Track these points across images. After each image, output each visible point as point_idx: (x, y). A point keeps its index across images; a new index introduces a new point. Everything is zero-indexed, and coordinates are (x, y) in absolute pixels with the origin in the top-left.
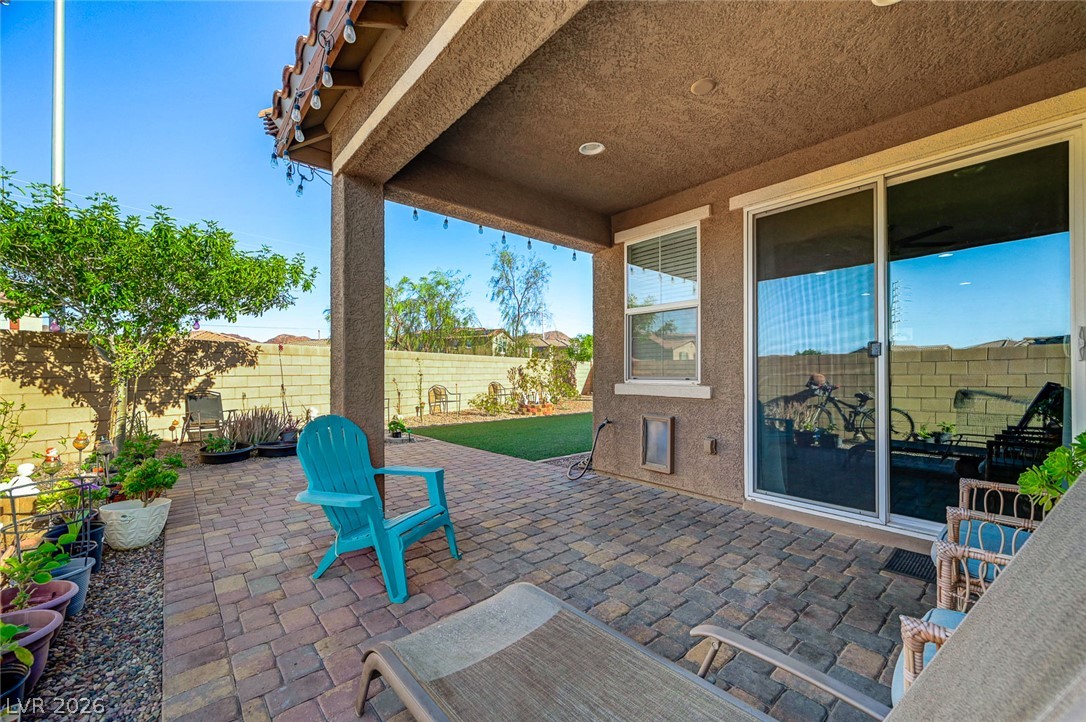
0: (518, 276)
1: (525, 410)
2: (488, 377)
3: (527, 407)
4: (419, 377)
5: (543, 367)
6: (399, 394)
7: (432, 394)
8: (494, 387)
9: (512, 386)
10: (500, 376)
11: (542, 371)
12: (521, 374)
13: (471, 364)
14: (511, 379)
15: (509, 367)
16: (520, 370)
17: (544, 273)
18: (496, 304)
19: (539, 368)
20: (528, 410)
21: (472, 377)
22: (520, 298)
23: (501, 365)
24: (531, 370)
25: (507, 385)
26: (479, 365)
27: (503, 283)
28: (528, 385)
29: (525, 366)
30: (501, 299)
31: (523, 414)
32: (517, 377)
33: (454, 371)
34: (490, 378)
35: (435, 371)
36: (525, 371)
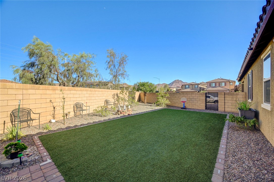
0: (117, 60)
1: (119, 113)
2: (104, 97)
3: (120, 111)
4: (63, 100)
5: (126, 94)
6: (54, 108)
7: (75, 107)
8: (107, 102)
9: (114, 101)
10: (109, 97)
11: (125, 95)
12: (117, 96)
13: (97, 93)
14: (114, 98)
15: (113, 93)
16: (117, 94)
17: (126, 59)
18: (109, 71)
19: (124, 94)
20: (121, 113)
21: (97, 98)
22: (117, 69)
23: (109, 93)
24: (121, 95)
25: (112, 100)
26: (100, 93)
27: (111, 63)
28: (120, 100)
29: (119, 93)
30: (110, 69)
31: (119, 115)
32: (116, 97)
33: (88, 95)
34: (105, 98)
35: (77, 96)
36: (119, 95)
